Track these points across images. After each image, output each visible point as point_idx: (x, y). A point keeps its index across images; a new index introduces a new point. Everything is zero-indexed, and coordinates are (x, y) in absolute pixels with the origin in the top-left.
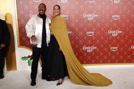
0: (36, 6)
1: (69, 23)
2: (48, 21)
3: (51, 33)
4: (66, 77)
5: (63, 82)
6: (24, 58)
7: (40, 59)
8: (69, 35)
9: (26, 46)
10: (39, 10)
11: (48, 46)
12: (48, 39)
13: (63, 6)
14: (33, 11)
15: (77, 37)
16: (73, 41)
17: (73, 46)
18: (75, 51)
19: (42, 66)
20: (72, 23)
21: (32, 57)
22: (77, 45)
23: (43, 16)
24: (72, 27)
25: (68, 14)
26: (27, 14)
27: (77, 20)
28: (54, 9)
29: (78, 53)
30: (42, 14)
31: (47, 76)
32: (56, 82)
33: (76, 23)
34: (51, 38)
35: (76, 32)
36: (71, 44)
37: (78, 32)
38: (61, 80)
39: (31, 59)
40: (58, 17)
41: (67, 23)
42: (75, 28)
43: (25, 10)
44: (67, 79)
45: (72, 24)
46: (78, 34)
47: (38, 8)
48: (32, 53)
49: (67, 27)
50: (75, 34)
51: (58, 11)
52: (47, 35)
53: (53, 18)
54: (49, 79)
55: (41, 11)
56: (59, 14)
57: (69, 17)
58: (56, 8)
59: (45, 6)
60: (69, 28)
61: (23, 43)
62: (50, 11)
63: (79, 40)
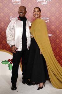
0: (16, 9)
1: (50, 26)
2: (29, 24)
3: (32, 36)
4: (47, 82)
5: (44, 87)
6: (4, 62)
7: (20, 63)
8: (50, 38)
9: (6, 50)
10: (19, 13)
11: (28, 49)
12: (29, 43)
13: (44, 8)
14: (13, 13)
15: (58, 40)
16: (53, 44)
17: (54, 49)
18: (56, 54)
19: (23, 70)
20: (53, 25)
21: (12, 61)
22: (58, 48)
23: (23, 19)
24: (53, 30)
25: (48, 16)
26: (7, 16)
27: (58, 22)
28: (35, 11)
29: (59, 56)
30: (22, 16)
31: (28, 80)
32: (37, 86)
33: (56, 26)
34: (31, 41)
35: (56, 35)
36: (52, 47)
37: (59, 35)
38: (41, 84)
39: (11, 63)
40: (38, 20)
41: (47, 26)
42: (56, 31)
43: (5, 12)
44: (48, 83)
45: (53, 27)
46: (59, 37)
47: (18, 11)
48: (12, 56)
49: (48, 30)
50: (56, 37)
51: (38, 13)
52: (27, 38)
53: (33, 21)
54: (29, 84)
55: (21, 14)
56: (40, 17)
57: (49, 19)
58: (37, 10)
59: (25, 9)
60: (50, 31)
61: (3, 47)
62: (30, 13)
63: (59, 43)
